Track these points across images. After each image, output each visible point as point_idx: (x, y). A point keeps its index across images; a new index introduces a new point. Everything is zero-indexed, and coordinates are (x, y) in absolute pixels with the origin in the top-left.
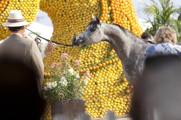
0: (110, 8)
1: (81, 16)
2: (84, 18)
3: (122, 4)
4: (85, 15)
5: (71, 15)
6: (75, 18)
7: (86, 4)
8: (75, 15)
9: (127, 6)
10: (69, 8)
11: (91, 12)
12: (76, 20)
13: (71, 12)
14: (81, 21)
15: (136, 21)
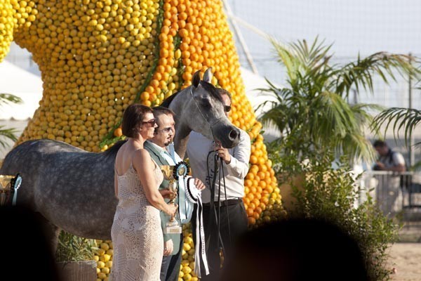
0: (179, 52)
1: (111, 66)
2: (116, 71)
3: (209, 46)
4: (119, 65)
5: (87, 62)
6: (97, 69)
7: (123, 40)
8: (96, 63)
9: (219, 52)
10: (84, 46)
11: (134, 59)
12: (99, 76)
13: (87, 54)
14: (110, 78)
15: (239, 90)
